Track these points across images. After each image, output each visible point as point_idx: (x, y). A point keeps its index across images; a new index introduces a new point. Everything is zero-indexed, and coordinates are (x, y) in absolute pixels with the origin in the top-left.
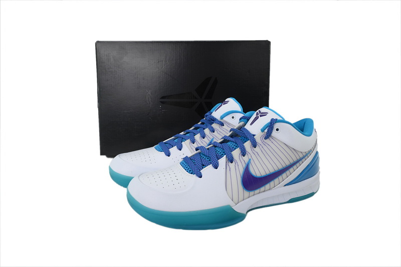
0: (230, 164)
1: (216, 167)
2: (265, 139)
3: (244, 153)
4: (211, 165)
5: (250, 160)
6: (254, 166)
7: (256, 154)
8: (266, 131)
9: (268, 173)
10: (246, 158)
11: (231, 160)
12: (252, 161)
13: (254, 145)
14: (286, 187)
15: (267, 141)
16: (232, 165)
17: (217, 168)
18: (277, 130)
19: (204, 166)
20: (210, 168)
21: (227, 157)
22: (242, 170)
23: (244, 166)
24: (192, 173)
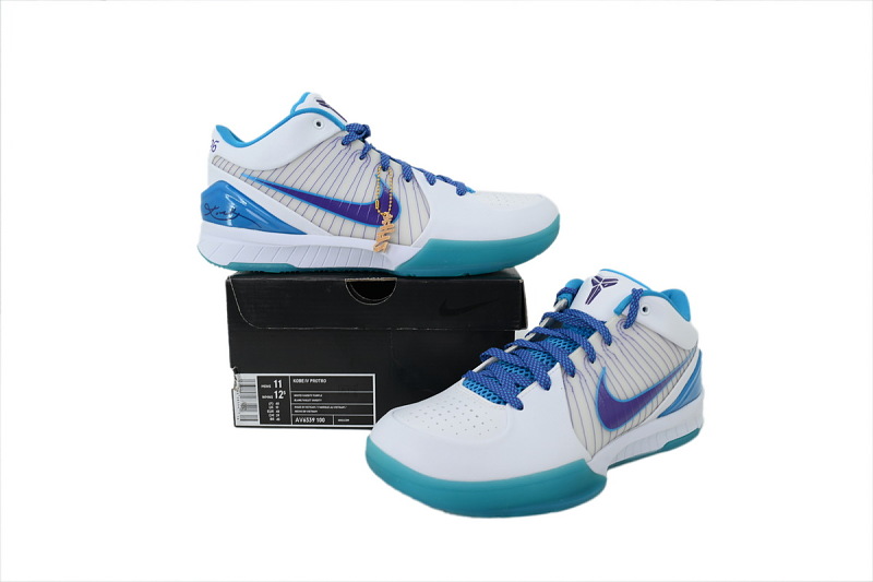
0: (570, 379)
1: (547, 387)
2: (625, 327)
3: (591, 356)
4: (535, 385)
5: (604, 369)
6: (613, 381)
7: (612, 356)
8: (626, 312)
9: (637, 392)
10: (596, 366)
11: (570, 371)
12: (607, 370)
13: (608, 340)
14: (662, 419)
15: (629, 331)
16: (574, 381)
17: (548, 389)
18: (644, 309)
19: (518, 386)
20: (534, 389)
21: (562, 366)
22: (594, 390)
23: (597, 381)
24: (499, 403)
